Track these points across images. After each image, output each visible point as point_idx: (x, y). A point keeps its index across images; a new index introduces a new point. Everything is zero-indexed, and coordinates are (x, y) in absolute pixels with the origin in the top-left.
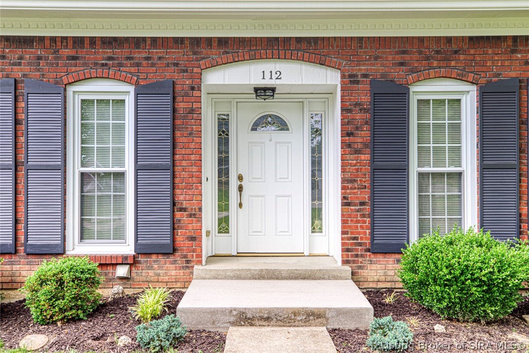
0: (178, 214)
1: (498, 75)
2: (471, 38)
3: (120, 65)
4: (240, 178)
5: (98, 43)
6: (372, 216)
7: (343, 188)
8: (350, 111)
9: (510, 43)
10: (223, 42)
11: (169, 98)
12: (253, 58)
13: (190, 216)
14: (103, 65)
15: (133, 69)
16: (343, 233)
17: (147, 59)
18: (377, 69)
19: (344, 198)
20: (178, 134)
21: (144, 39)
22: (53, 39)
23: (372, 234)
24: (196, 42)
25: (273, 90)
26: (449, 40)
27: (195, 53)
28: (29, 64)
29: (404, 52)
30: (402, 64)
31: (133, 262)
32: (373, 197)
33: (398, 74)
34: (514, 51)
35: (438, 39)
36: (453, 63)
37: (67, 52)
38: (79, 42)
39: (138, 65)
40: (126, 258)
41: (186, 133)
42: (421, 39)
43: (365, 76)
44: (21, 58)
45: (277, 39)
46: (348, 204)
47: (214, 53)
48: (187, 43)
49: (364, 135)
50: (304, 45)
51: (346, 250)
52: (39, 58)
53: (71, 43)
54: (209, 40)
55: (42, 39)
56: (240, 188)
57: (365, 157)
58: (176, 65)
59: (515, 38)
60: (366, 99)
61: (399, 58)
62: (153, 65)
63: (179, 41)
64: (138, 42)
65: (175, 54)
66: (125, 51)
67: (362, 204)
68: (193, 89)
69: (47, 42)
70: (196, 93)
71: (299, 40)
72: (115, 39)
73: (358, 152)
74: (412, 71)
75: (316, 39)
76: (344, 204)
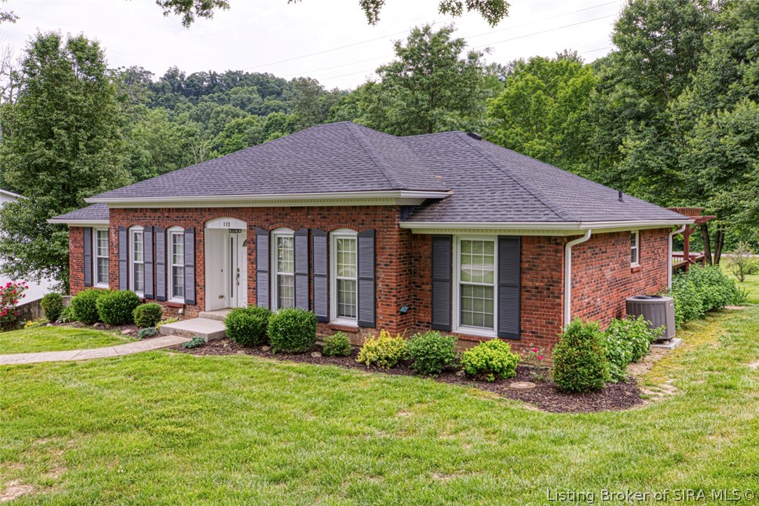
0: (197, 287)
1: (302, 227)
2: (292, 208)
3: (180, 220)
4: (238, 270)
5: (174, 210)
6: (256, 294)
7: (248, 280)
8: (249, 243)
9: (306, 210)
10: (209, 209)
11: (193, 235)
12: (218, 217)
15: (184, 222)
16: (248, 302)
17: (188, 217)
18: (258, 222)
19: (248, 285)
20: (197, 251)
21: (187, 208)
22: (163, 209)
23: (256, 304)
24: (201, 209)
26: (283, 208)
27: (201, 215)
28: (157, 220)
29: (268, 214)
30: (267, 220)
31: (184, 307)
32: (256, 286)
33: (266, 225)
34: (308, 214)
35: (280, 208)
36: (285, 220)
37: (166, 215)
38: (169, 210)
39: (185, 220)
40: (181, 305)
42: (274, 208)
43: (254, 226)
44: (154, 217)
45: (226, 208)
46: (250, 289)
47: (207, 215)
48: (199, 210)
49: (254, 255)
50: (234, 211)
52: (159, 217)
53: (167, 211)
54: (205, 209)
56: (238, 276)
57: (255, 266)
58: (196, 220)
59: (308, 208)
60: (254, 237)
61: (266, 218)
62: (189, 220)
63: (196, 209)
65: (196, 215)
66: (180, 214)
67: (254, 288)
68: (202, 231)
69: (161, 210)
70: (203, 233)
71: (233, 208)
72: (179, 209)
73: (252, 263)
74: (271, 223)
75: (238, 208)
76: (248, 288)
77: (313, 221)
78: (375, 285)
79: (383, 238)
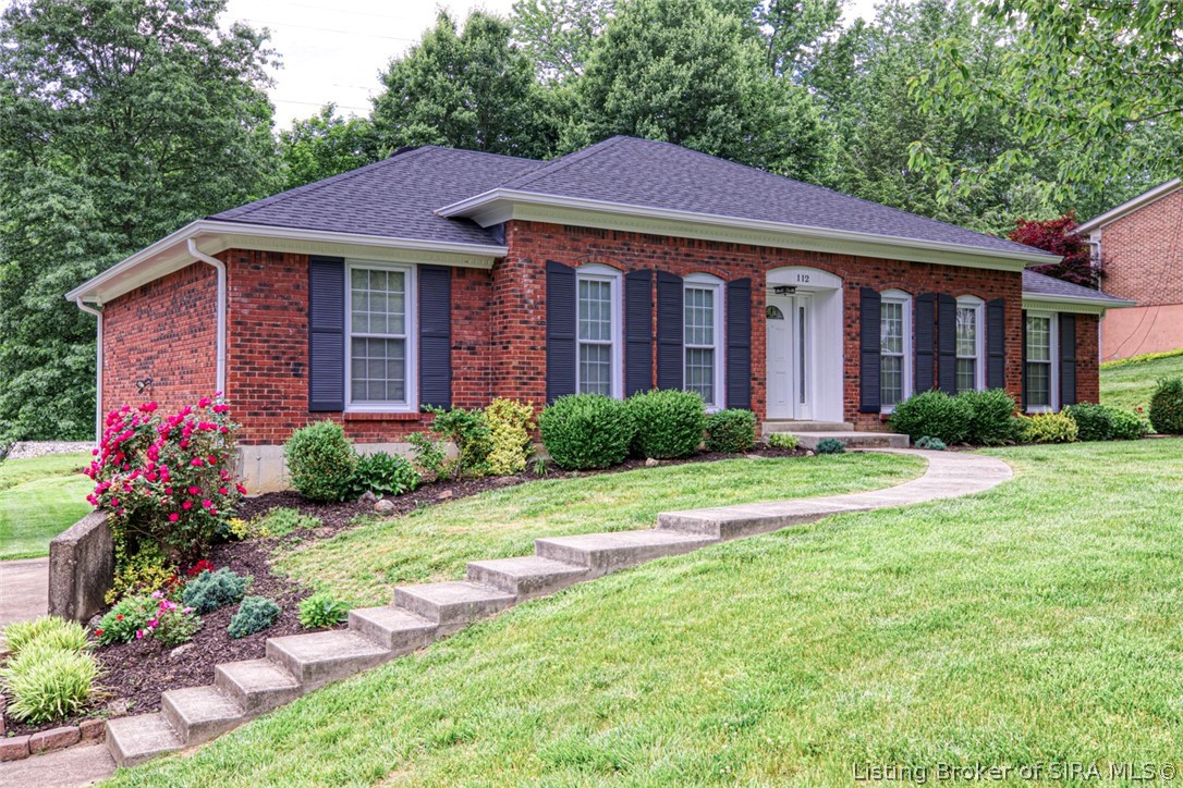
0: (752, 382)
1: (923, 289)
2: (911, 262)
3: (717, 264)
5: (704, 244)
6: (861, 386)
7: (845, 365)
8: (849, 309)
9: (929, 267)
10: (779, 251)
12: (796, 265)
13: (759, 384)
14: (707, 262)
15: (725, 267)
16: (845, 398)
17: (734, 260)
18: (863, 279)
19: (845, 373)
20: (752, 319)
21: (732, 244)
22: (675, 239)
23: (861, 399)
24: (763, 250)
25: (794, 288)
26: (900, 262)
27: (763, 258)
28: (659, 258)
29: (878, 269)
30: (877, 277)
32: (861, 373)
33: (874, 284)
34: (931, 274)
35: (895, 261)
36: (902, 279)
37: (683, 250)
38: (691, 242)
39: (728, 264)
41: (756, 319)
42: (887, 260)
43: (857, 284)
44: (654, 252)
45: (809, 252)
46: (848, 377)
47: (774, 259)
48: (758, 249)
49: (856, 326)
50: (825, 258)
51: (847, 410)
52: (666, 253)
53: (686, 242)
54: (771, 248)
55: (667, 238)
57: (858, 343)
58: (752, 266)
59: (932, 264)
60: (857, 301)
61: (875, 273)
62: (737, 265)
63: (753, 248)
64: (729, 246)
65: (752, 258)
67: (856, 377)
68: (761, 285)
69: (671, 240)
70: (762, 289)
71: (822, 254)
72: (714, 242)
73: (853, 339)
74: (882, 282)
75: (831, 254)
76: (844, 377)
77: (938, 283)
78: (1004, 362)
79: (1011, 308)
